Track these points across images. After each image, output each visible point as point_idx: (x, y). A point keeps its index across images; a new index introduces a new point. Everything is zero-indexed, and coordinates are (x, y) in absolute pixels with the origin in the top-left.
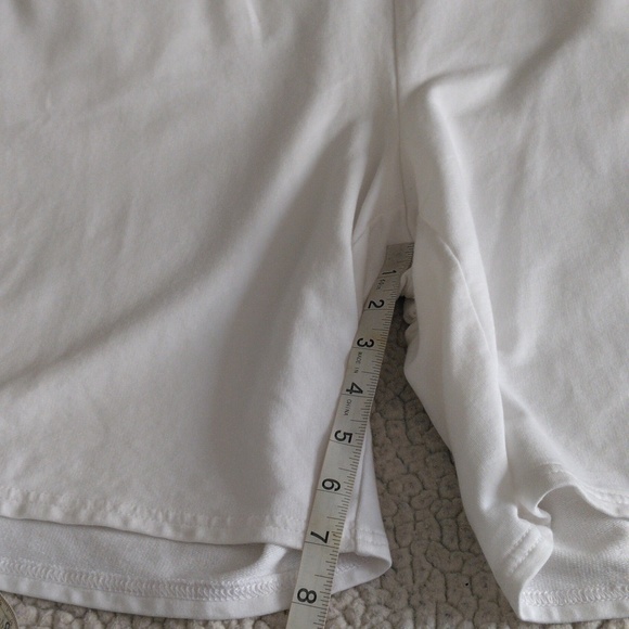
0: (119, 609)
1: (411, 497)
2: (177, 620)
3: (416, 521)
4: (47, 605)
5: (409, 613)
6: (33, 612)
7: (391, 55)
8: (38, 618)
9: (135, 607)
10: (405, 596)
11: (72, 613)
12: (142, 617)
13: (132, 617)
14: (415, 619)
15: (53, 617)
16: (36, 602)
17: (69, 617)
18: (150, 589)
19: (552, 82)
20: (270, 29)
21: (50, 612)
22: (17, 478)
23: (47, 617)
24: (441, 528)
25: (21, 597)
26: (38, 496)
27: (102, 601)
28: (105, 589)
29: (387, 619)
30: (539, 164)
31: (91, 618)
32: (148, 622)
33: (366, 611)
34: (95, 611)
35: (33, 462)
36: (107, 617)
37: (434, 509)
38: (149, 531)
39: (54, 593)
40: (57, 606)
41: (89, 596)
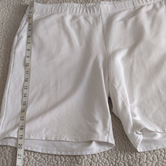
0: (67, 155)
1: (117, 131)
2: (78, 156)
3: (119, 135)
4: (54, 155)
5: (119, 151)
6: (51, 157)
7: (105, 48)
8: (52, 158)
9: (70, 154)
10: (118, 149)
11: (58, 156)
12: (71, 156)
13: (69, 156)
14: (120, 152)
15: (55, 157)
16: (51, 155)
17: (58, 157)
18: (72, 150)
19: (136, 52)
20: (81, 44)
21: (54, 156)
22: (44, 133)
23: (54, 157)
24: (123, 136)
25: (48, 154)
26: (49, 136)
27: (64, 153)
28: (64, 151)
29: (115, 153)
30: (135, 67)
31: (62, 157)
32: (72, 156)
33: (111, 152)
34: (62, 155)
35: (47, 130)
36: (65, 156)
37: (122, 133)
38: (70, 141)
39: (55, 153)
40: (55, 155)
41: (61, 153)
